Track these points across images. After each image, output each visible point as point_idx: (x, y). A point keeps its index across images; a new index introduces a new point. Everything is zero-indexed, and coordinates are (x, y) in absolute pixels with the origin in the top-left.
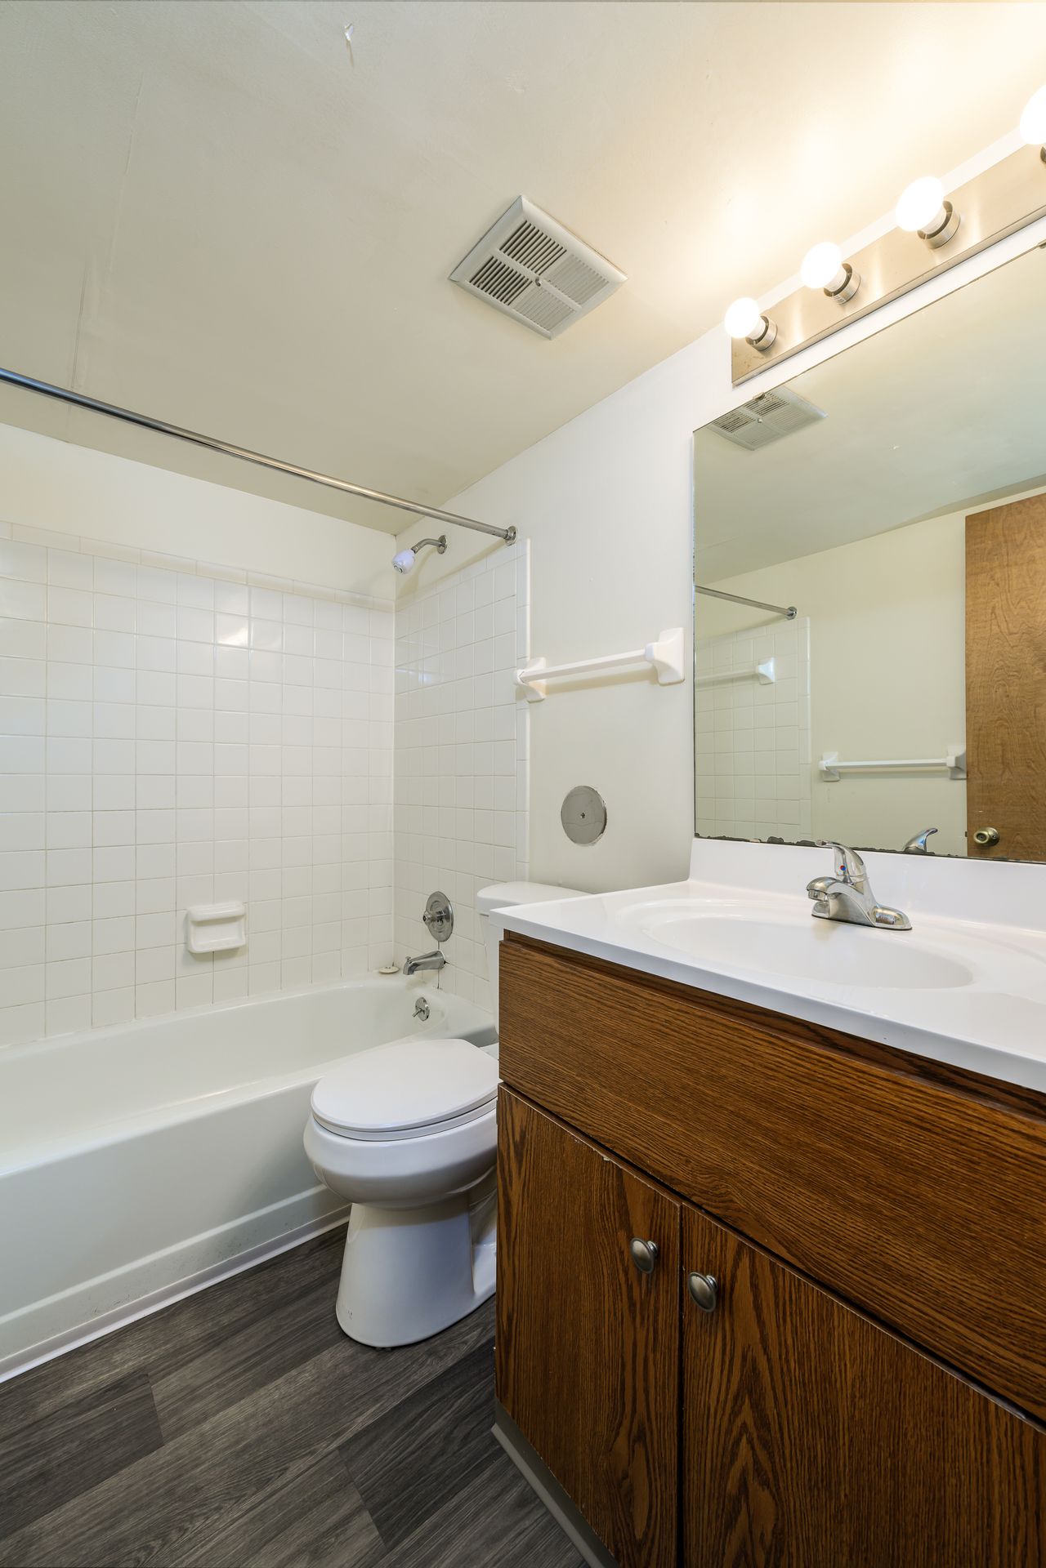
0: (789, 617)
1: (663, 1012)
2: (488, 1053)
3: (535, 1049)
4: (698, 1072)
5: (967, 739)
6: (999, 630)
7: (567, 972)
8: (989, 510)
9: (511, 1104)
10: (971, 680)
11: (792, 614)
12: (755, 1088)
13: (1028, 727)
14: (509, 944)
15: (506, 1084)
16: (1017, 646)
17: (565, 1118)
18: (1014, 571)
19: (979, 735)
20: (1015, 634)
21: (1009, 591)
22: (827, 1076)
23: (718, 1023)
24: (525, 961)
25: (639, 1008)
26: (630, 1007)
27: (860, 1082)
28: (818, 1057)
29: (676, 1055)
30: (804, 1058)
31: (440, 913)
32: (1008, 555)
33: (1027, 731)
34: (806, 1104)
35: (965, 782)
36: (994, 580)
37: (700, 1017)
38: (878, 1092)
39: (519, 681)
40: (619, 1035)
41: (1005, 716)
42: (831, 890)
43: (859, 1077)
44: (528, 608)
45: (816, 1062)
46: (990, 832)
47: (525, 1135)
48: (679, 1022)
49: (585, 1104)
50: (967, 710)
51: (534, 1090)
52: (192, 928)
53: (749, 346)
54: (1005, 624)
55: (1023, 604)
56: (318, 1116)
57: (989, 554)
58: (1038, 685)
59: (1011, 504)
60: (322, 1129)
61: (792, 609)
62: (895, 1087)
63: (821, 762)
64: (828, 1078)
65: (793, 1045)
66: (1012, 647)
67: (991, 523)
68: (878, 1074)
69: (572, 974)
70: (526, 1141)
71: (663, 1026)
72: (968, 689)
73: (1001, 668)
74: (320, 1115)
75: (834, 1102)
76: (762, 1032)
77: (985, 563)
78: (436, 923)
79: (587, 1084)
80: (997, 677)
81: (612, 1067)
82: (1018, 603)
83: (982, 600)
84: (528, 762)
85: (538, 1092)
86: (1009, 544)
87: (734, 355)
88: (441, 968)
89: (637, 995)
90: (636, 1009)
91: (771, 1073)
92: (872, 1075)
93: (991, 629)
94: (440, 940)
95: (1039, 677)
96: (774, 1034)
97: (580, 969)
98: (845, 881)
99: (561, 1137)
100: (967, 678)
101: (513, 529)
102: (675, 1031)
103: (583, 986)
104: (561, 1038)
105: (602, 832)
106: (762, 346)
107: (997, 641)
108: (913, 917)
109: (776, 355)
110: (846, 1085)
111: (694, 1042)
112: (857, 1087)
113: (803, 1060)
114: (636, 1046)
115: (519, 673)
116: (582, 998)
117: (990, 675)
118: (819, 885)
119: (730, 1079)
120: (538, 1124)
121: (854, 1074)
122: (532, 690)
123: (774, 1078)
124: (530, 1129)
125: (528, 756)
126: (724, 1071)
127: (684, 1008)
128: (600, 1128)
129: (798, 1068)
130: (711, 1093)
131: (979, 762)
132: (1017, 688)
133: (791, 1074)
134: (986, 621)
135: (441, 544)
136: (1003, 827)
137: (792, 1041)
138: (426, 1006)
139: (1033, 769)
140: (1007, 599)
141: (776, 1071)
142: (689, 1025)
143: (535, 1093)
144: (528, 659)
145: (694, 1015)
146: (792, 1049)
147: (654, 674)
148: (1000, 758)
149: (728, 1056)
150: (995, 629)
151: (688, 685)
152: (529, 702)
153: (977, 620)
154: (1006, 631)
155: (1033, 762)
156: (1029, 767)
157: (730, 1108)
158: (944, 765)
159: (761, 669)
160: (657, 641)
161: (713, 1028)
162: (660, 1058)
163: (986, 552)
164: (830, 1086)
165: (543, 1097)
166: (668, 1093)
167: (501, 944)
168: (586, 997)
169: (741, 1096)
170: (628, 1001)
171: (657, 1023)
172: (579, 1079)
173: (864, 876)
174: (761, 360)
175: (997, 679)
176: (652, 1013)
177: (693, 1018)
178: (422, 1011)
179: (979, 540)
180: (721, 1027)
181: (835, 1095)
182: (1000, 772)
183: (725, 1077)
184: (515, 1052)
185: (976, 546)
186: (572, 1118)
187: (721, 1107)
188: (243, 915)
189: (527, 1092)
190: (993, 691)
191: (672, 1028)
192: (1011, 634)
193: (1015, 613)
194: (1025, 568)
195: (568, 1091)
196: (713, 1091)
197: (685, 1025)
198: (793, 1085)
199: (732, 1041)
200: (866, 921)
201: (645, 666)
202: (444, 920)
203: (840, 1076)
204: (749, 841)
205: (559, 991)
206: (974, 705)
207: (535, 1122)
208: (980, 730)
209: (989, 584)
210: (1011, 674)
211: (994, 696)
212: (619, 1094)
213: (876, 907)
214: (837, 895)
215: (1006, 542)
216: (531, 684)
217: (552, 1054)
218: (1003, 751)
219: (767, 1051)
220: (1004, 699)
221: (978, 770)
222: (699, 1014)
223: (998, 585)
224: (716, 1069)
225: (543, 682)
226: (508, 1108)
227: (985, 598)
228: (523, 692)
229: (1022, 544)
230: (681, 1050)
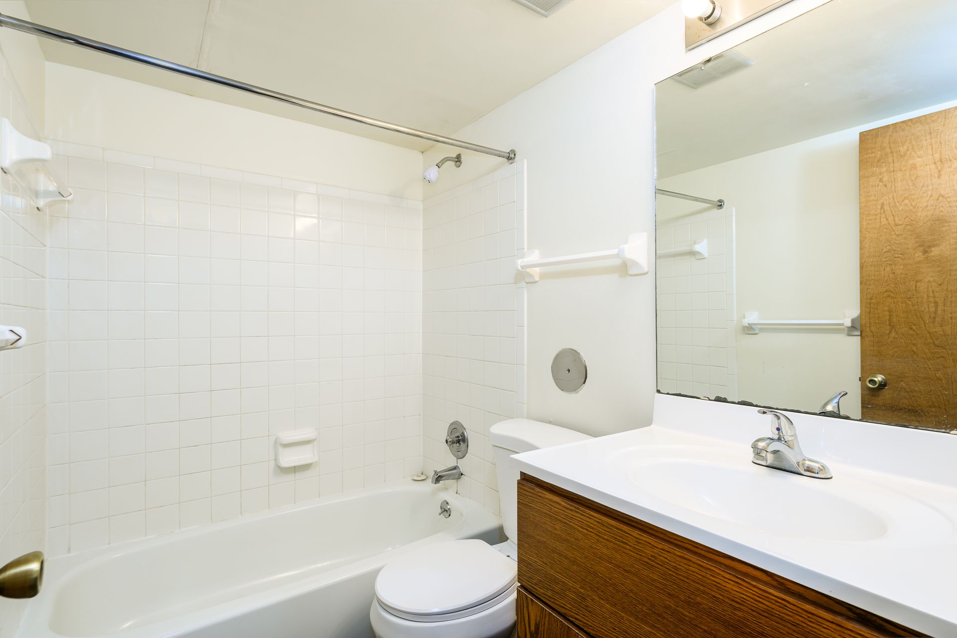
0: (719, 208)
1: (649, 548)
2: (499, 551)
3: (546, 564)
4: (677, 597)
5: (861, 306)
6: (887, 222)
7: (571, 510)
8: (878, 128)
9: (528, 603)
10: (864, 260)
11: (721, 205)
12: (724, 615)
13: (910, 298)
14: (524, 483)
15: (522, 586)
16: (902, 235)
17: (571, 619)
18: (899, 175)
19: (870, 303)
20: (900, 225)
21: (895, 191)
22: (783, 613)
23: (694, 563)
24: (538, 497)
25: (630, 544)
26: (622, 542)
27: (810, 621)
28: (776, 599)
29: (660, 583)
30: (764, 598)
31: (458, 437)
32: (893, 162)
33: (909, 301)
34: (765, 632)
35: (860, 337)
36: (882, 182)
37: (679, 556)
38: (824, 630)
39: (520, 268)
40: (614, 562)
41: (892, 289)
42: (770, 449)
43: (809, 617)
44: (525, 212)
45: (774, 602)
46: (879, 378)
47: (538, 628)
48: (662, 558)
49: (587, 610)
50: (861, 283)
51: (546, 595)
52: (280, 449)
53: (701, 23)
54: (892, 217)
55: (907, 201)
56: (382, 602)
57: (878, 161)
58: (918, 265)
59: (896, 123)
60: (383, 610)
61: (720, 201)
62: (838, 628)
63: (744, 320)
64: (784, 615)
65: (754, 586)
66: (898, 236)
67: (880, 138)
68: (825, 617)
69: (576, 512)
70: (540, 632)
71: (649, 559)
72: (862, 267)
73: (889, 251)
74: (381, 599)
75: (788, 633)
76: (729, 573)
77: (875, 169)
78: (455, 445)
79: (588, 595)
80: (885, 258)
81: (608, 585)
82: (903, 201)
83: (872, 198)
84: (526, 328)
85: (549, 597)
86: (895, 154)
87: (687, 28)
88: (459, 478)
89: (628, 534)
90: (627, 544)
91: (737, 606)
92: (820, 617)
93: (880, 221)
94: (458, 458)
95: (919, 259)
96: (739, 577)
97: (582, 508)
98: (779, 439)
99: (568, 633)
100: (861, 258)
101: (513, 152)
102: (660, 565)
103: (585, 522)
104: (567, 558)
105: (584, 383)
106: (710, 21)
107: (885, 230)
108: (833, 467)
109: (719, 29)
110: (799, 622)
111: (674, 575)
112: (808, 625)
113: (763, 599)
114: (628, 572)
115: (520, 262)
116: (584, 531)
117: (879, 256)
118: (761, 445)
119: (704, 606)
120: (549, 621)
121: (804, 614)
122: (531, 276)
123: (740, 610)
124: (543, 624)
125: (526, 324)
126: (699, 599)
127: (666, 548)
128: (599, 629)
129: (759, 604)
130: (687, 614)
131: (870, 323)
132: (901, 267)
133: (753, 608)
134: (876, 215)
135: (458, 160)
136: (889, 375)
137: (754, 583)
138: (449, 507)
139: (914, 331)
140: (893, 197)
141: (741, 604)
142: (669, 561)
143: (547, 597)
144: (526, 250)
145: (674, 554)
146: (754, 589)
147: (624, 268)
148: (888, 322)
149: (702, 588)
150: (884, 221)
151: (651, 276)
152: (527, 283)
153: (869, 214)
154: (893, 223)
155: (914, 325)
156: (911, 329)
157: (703, 627)
158: (842, 325)
159: (697, 248)
160: (626, 243)
161: (689, 566)
162: (646, 583)
163: (876, 160)
164: (785, 621)
165: (552, 600)
166: (653, 610)
167: (519, 483)
168: (587, 530)
169: (712, 620)
170: (621, 537)
171: (644, 556)
172: (582, 590)
173: (795, 436)
174: (709, 32)
175: (885, 259)
176: (640, 548)
177: (674, 556)
178: (445, 510)
179: (870, 151)
180: (696, 566)
181: (789, 628)
182: (888, 332)
183: (700, 604)
184: (531, 564)
185: (868, 156)
186: (576, 619)
187: (696, 626)
188: (315, 439)
189: (540, 595)
190: (882, 269)
191: (657, 562)
192: (896, 225)
193: (900, 209)
194: (908, 173)
195: (573, 599)
196: (690, 613)
197: (667, 561)
198: (755, 617)
199: (706, 577)
200: (796, 470)
201: (618, 262)
202: (461, 443)
203: (793, 615)
204: (699, 398)
205: (566, 523)
206: (866, 280)
207: (547, 618)
208: (871, 299)
209: (878, 185)
210: (897, 256)
211: (882, 273)
212: (614, 605)
213: (804, 460)
214: (775, 452)
215: (892, 153)
216: (528, 270)
217: (560, 569)
218: (890, 316)
219: (735, 589)
220: (891, 275)
221: (870, 330)
222: (679, 554)
223: (886, 186)
224: (692, 597)
225: (537, 270)
226: (525, 606)
227: (875, 196)
228: (522, 277)
229: (905, 155)
230: (664, 579)
